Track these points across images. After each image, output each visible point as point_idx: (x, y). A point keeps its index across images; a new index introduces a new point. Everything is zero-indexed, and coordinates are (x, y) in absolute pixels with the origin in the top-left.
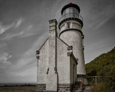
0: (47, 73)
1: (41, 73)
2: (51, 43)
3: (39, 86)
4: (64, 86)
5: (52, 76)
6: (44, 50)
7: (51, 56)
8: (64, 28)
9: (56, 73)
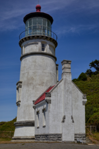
0: (63, 122)
1: (54, 121)
2: (67, 88)
3: (52, 136)
4: (80, 136)
5: (69, 125)
6: (57, 93)
7: (68, 103)
8: (36, 47)
9: (73, 122)
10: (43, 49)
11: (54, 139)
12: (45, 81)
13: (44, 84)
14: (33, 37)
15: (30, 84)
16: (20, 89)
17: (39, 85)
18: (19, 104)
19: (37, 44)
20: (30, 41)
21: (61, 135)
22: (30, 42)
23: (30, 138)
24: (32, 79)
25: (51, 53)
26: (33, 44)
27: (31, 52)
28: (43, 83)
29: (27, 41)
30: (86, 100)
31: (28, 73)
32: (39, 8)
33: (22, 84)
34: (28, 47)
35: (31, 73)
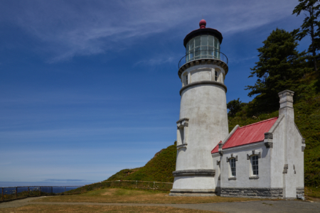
0: (286, 172)
1: (276, 171)
2: (290, 129)
3: (273, 192)
4: (300, 191)
5: (291, 176)
6: (279, 135)
7: (290, 148)
8: (208, 75)
9: (295, 173)
10: (216, 79)
11: (276, 195)
12: (220, 120)
13: (220, 124)
14: (206, 60)
15: (203, 122)
16: (185, 128)
17: (214, 124)
18: (186, 148)
19: (210, 70)
20: (200, 65)
21: (282, 189)
22: (200, 67)
23: (207, 191)
24: (205, 116)
25: (222, 82)
26: (204, 70)
27: (202, 80)
28: (218, 122)
29: (196, 66)
30: (304, 145)
31: (199, 108)
32: (203, 24)
33: (189, 122)
34: (196, 74)
35: (203, 108)
